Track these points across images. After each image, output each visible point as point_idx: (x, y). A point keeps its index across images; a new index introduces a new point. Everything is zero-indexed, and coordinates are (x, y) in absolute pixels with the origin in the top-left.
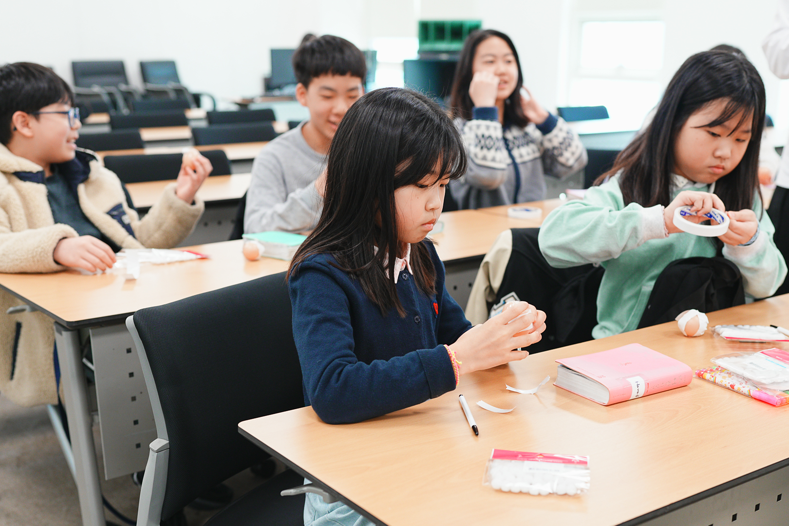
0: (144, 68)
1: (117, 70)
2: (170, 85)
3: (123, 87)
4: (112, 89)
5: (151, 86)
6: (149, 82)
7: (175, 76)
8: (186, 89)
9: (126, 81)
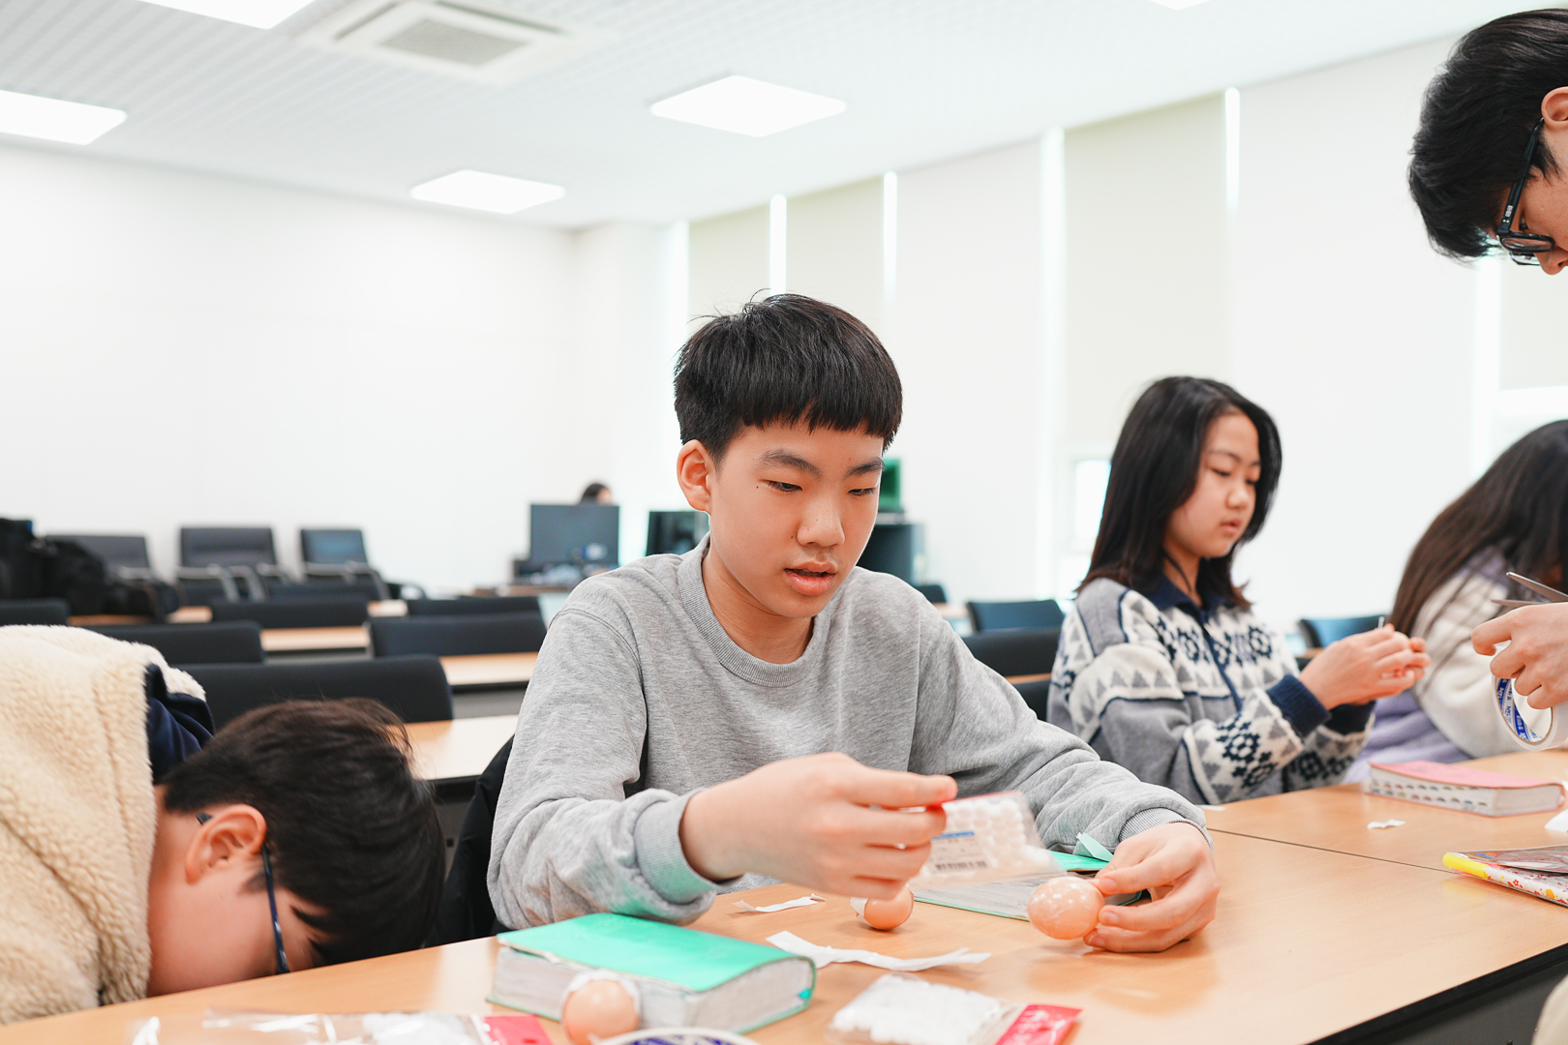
0: (307, 541)
1: (260, 542)
2: (349, 568)
3: (265, 569)
4: (244, 571)
5: (317, 567)
6: (311, 561)
7: (360, 553)
8: (377, 574)
9: (273, 559)
